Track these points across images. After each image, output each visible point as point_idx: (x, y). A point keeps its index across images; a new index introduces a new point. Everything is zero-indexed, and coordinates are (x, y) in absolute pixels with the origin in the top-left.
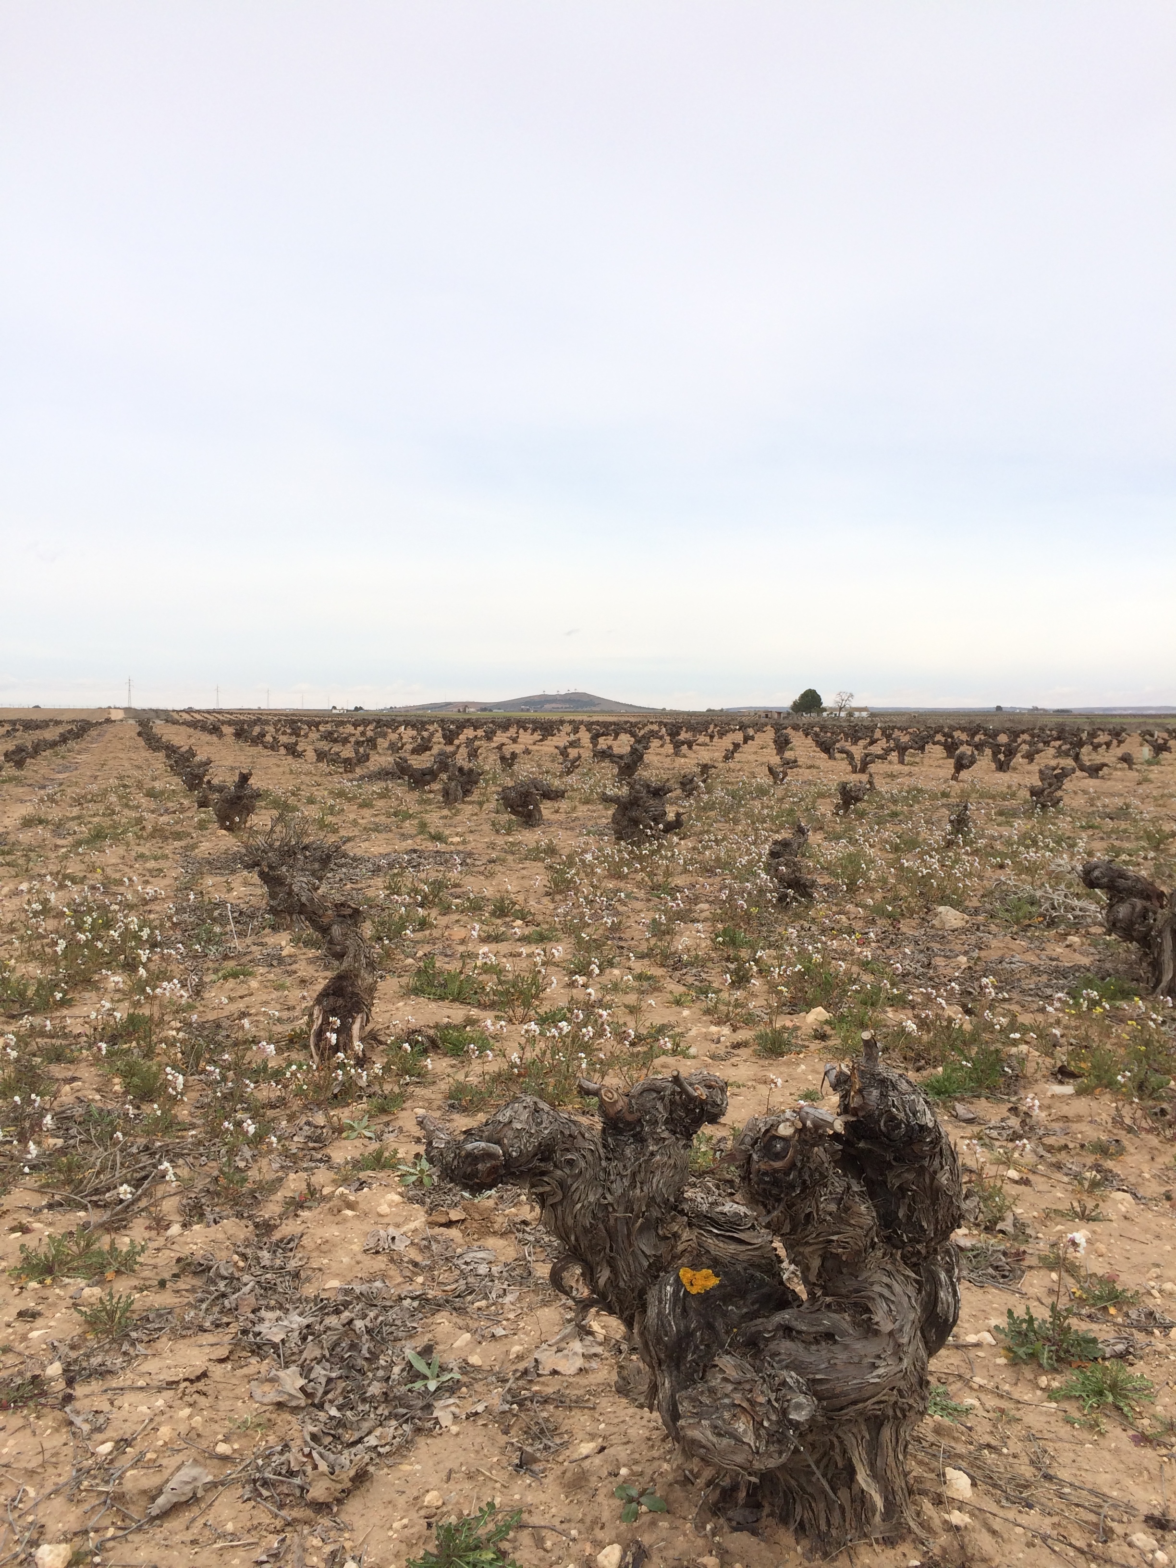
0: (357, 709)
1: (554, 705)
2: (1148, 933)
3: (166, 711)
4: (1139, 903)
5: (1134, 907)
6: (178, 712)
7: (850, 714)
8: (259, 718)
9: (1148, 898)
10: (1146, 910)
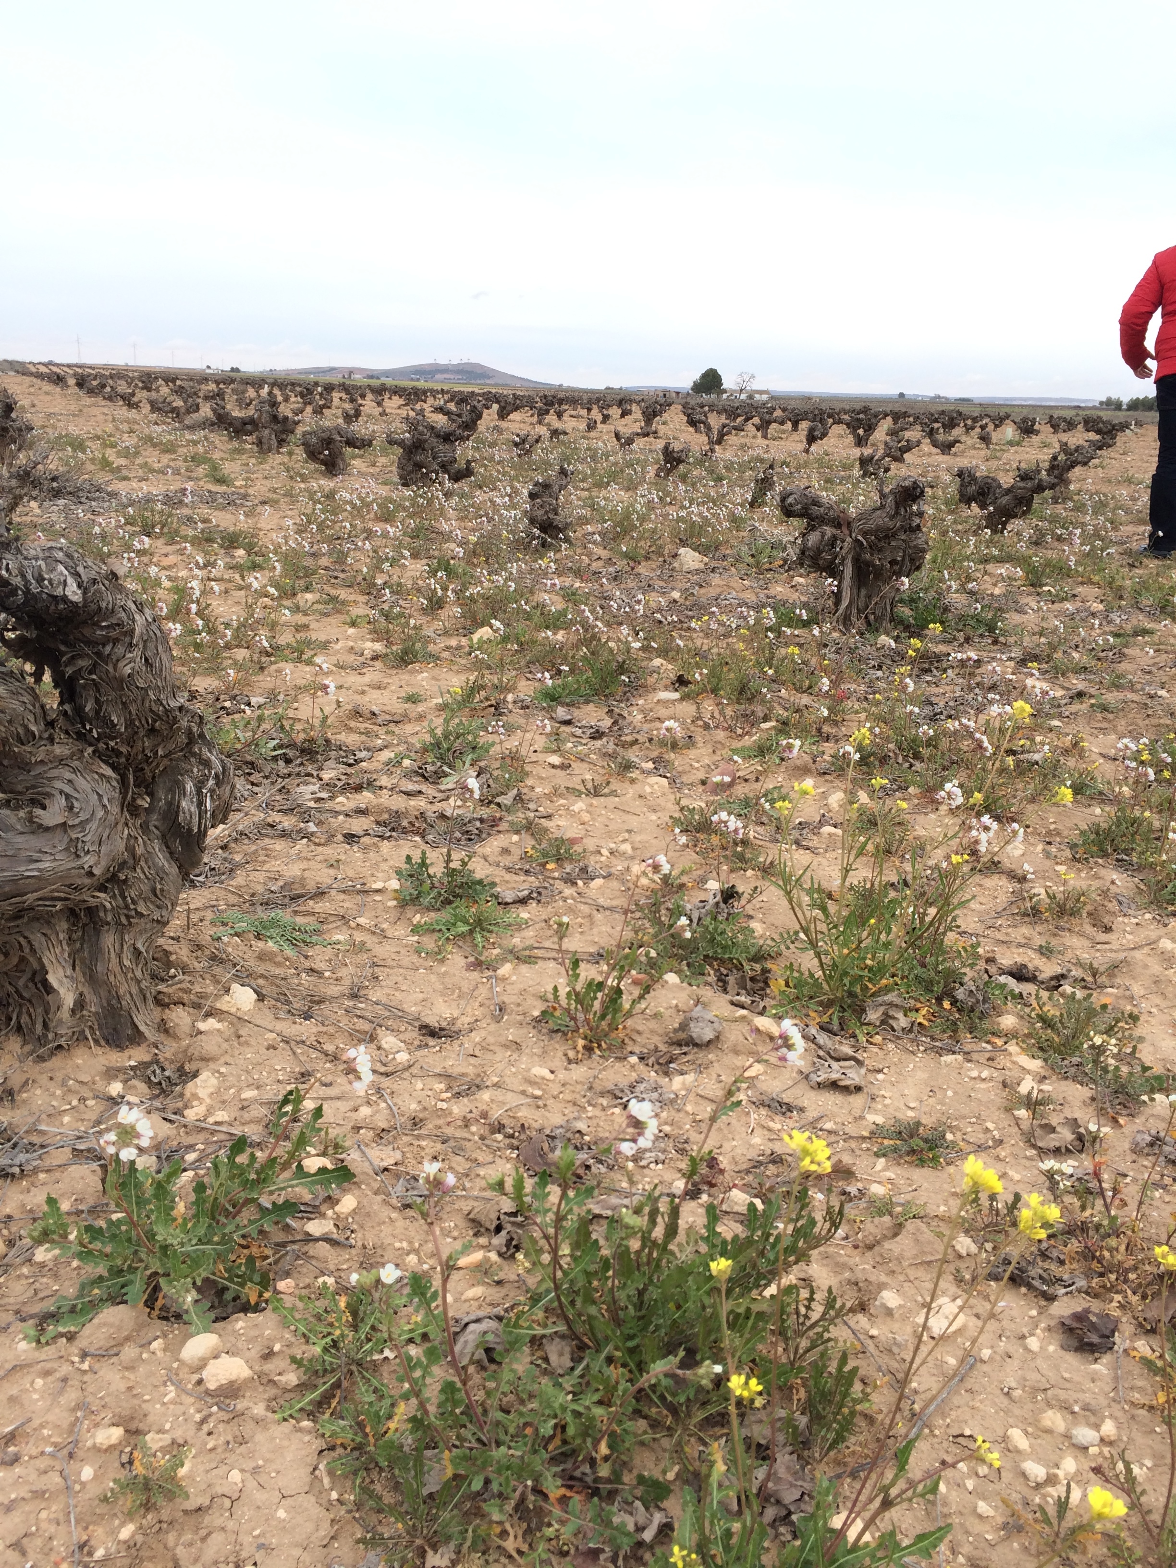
0: (233, 370)
1: (446, 376)
2: (832, 561)
3: (22, 364)
4: (829, 531)
5: (823, 535)
6: (34, 364)
7: (751, 397)
8: (119, 374)
9: (839, 526)
10: (834, 538)
